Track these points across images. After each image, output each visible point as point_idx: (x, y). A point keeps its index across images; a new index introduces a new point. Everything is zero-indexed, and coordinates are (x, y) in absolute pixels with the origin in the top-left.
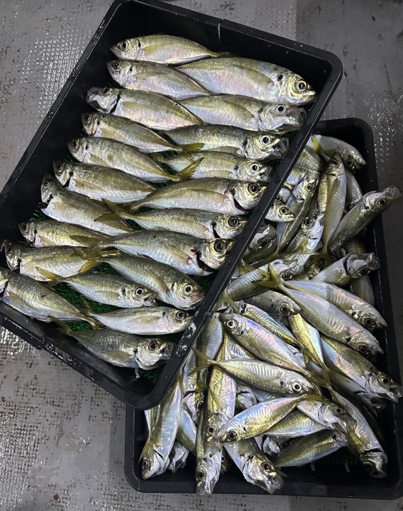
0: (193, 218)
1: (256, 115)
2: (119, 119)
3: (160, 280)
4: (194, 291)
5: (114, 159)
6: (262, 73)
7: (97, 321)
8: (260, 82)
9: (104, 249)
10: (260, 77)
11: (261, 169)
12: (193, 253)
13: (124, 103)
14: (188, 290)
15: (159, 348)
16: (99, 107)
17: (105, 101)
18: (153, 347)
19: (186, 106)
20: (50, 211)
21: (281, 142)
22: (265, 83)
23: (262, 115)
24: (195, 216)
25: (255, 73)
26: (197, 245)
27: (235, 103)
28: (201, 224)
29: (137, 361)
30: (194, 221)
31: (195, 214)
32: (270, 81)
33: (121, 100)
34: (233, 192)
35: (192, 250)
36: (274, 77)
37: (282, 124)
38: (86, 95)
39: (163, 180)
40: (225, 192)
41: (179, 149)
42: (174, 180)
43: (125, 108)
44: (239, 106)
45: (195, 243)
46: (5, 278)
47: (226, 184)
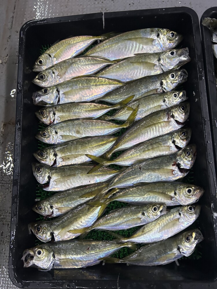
0: (157, 144)
1: (157, 63)
2: (68, 105)
3: (164, 194)
4: (194, 190)
5: (81, 132)
6: (145, 37)
7: (132, 243)
8: (146, 44)
9: (107, 194)
10: (145, 41)
11: (179, 94)
12: (175, 167)
13: (64, 94)
14: (189, 191)
15: (192, 237)
16: (46, 104)
17: (49, 98)
18: (188, 239)
19: (104, 76)
20: (53, 187)
21: (182, 73)
22: (150, 43)
23: (162, 62)
24: (158, 142)
25: (141, 39)
26: (174, 160)
27: (138, 61)
28: (165, 145)
29: (183, 254)
30: (160, 146)
31: (157, 141)
32: (153, 40)
33: (61, 92)
34: (173, 116)
35: (173, 165)
36: (154, 36)
37: (179, 62)
38: (32, 101)
39: (118, 130)
40: (168, 119)
41: (117, 106)
42: (125, 127)
43: (67, 96)
44: (142, 62)
45: (171, 159)
46: (50, 252)
47: (165, 114)
